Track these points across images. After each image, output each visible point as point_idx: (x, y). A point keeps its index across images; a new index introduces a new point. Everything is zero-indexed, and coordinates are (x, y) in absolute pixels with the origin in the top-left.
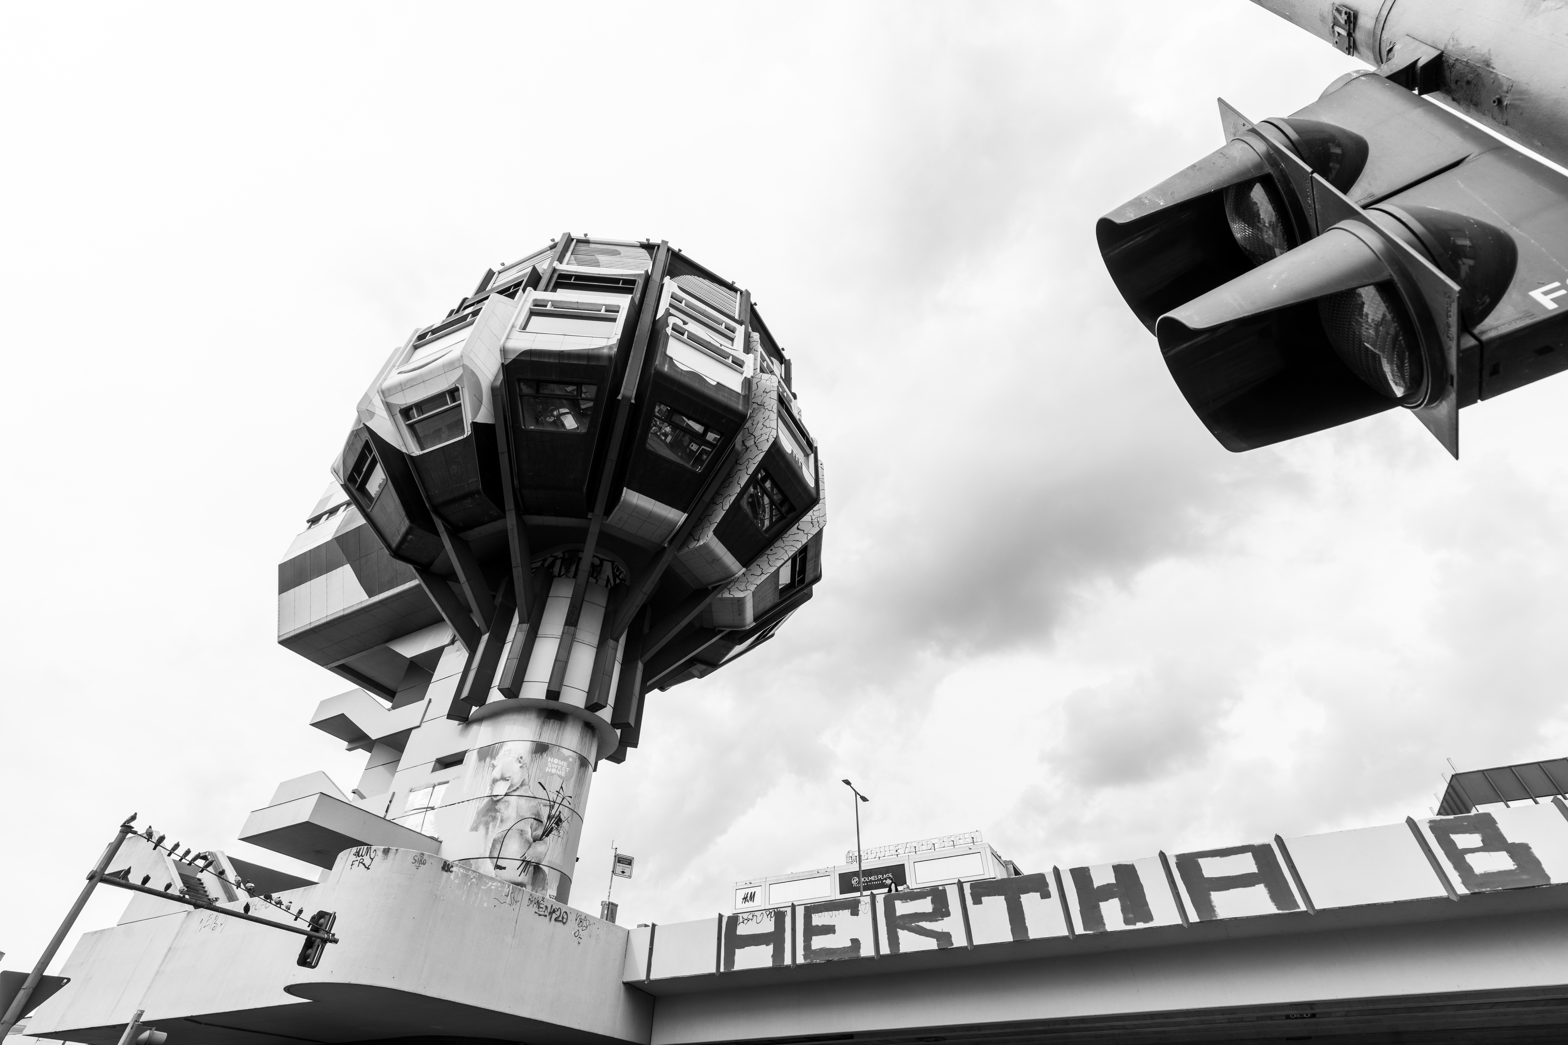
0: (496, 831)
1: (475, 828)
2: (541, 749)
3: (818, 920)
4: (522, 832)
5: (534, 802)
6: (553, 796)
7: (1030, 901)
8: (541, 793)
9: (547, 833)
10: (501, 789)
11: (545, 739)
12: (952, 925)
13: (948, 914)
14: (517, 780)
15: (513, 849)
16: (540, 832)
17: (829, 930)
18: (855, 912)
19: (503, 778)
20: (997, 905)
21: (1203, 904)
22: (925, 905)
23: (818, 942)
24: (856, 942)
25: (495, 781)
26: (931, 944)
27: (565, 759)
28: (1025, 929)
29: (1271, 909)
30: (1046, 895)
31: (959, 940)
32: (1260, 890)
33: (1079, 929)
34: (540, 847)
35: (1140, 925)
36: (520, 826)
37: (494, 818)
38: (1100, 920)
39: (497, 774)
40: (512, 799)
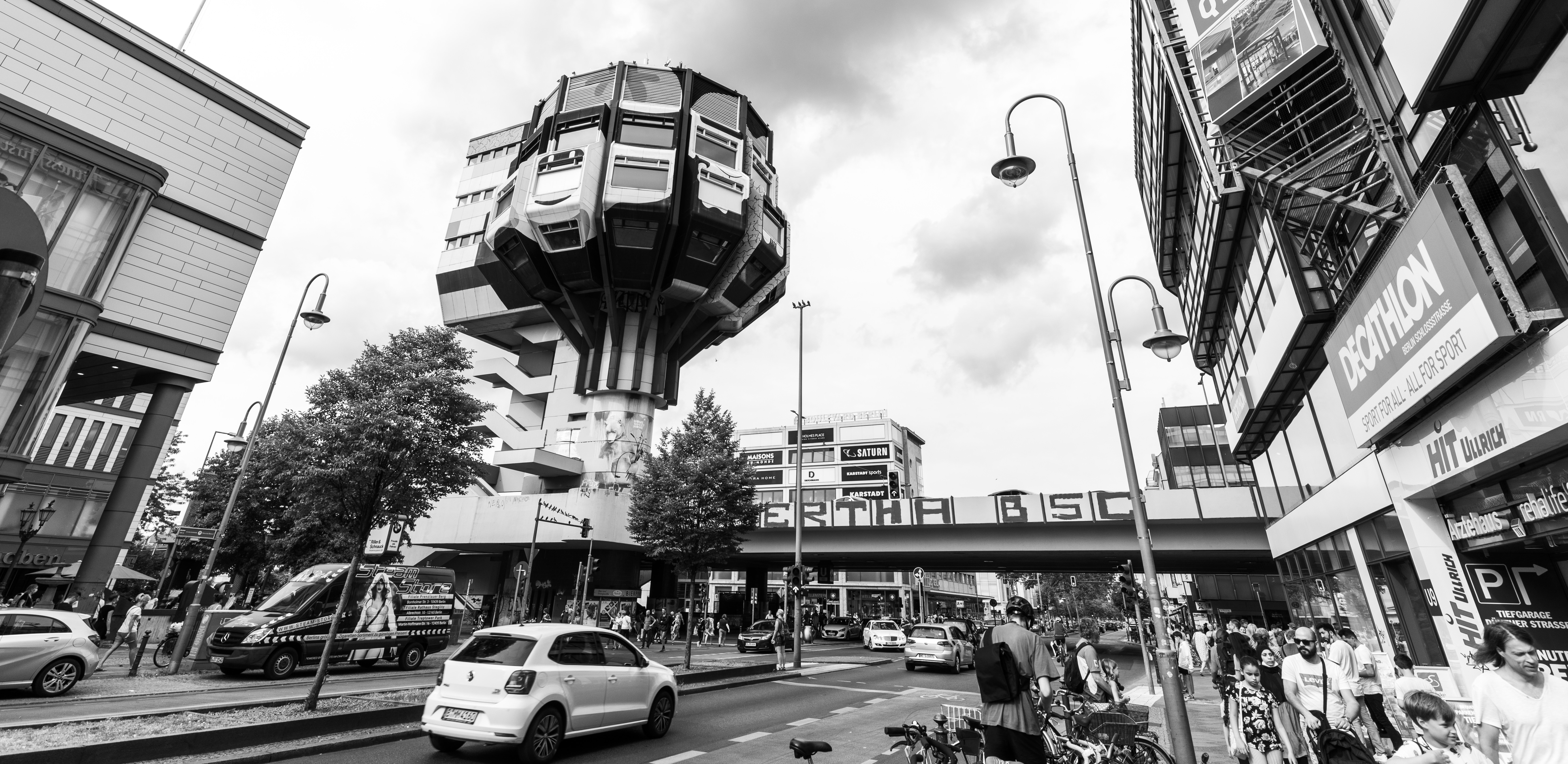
0: (613, 459)
1: (602, 457)
2: (630, 415)
3: (771, 510)
4: (625, 459)
5: (629, 444)
6: (638, 440)
7: (858, 511)
8: (632, 439)
9: (637, 459)
10: (612, 437)
11: (631, 410)
12: (827, 518)
13: (825, 513)
14: (620, 433)
15: (622, 468)
16: (634, 459)
17: (776, 515)
18: (787, 509)
19: (612, 432)
20: (845, 511)
21: (920, 518)
22: (817, 509)
23: (771, 520)
24: (787, 521)
25: (608, 433)
26: (817, 524)
27: (642, 420)
28: (854, 522)
29: (942, 522)
30: (865, 509)
31: (829, 524)
32: (940, 515)
33: (874, 524)
34: (635, 466)
35: (896, 524)
36: (624, 456)
37: (611, 453)
38: (883, 521)
39: (608, 429)
40: (619, 443)
